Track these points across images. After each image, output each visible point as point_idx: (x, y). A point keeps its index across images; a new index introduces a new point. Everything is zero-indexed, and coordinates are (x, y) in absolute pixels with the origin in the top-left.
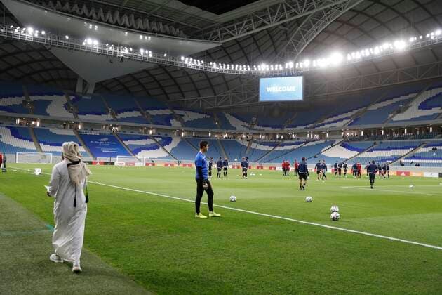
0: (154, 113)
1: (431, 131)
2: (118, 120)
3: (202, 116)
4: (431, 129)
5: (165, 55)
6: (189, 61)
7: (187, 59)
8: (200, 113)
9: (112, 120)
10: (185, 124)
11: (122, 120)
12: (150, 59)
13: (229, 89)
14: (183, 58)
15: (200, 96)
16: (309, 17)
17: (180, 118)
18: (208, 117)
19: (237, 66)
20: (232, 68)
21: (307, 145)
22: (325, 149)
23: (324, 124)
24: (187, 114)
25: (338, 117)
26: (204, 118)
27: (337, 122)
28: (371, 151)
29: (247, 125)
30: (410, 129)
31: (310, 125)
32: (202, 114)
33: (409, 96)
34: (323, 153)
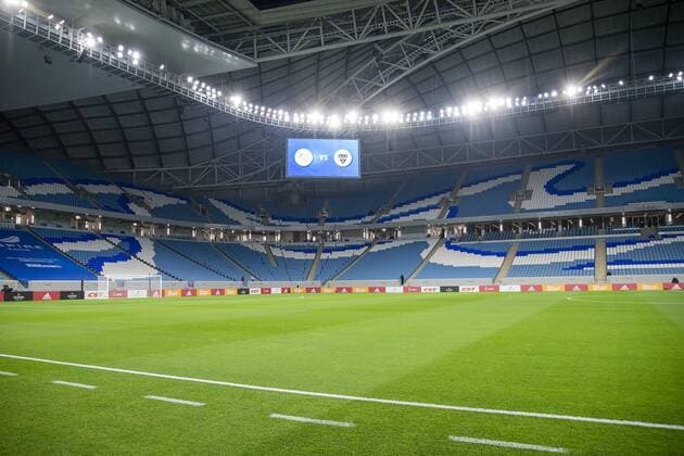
0: (93, 189)
1: (581, 225)
2: (31, 198)
3: (174, 201)
4: (581, 222)
5: (162, 67)
6: (199, 86)
7: (197, 82)
8: (168, 195)
9: (20, 197)
10: (155, 212)
11: (38, 197)
12: (132, 69)
13: (214, 157)
14: (190, 79)
15: (162, 166)
16: (401, 42)
17: (140, 202)
18: (184, 202)
19: (269, 110)
20: (262, 114)
21: (375, 249)
22: (424, 254)
23: (397, 217)
24: (148, 195)
25: (414, 206)
26: (179, 204)
27: (417, 212)
28: (520, 254)
29: (254, 217)
30: (546, 223)
31: (368, 219)
32: (172, 196)
33: (511, 179)
34: (432, 260)
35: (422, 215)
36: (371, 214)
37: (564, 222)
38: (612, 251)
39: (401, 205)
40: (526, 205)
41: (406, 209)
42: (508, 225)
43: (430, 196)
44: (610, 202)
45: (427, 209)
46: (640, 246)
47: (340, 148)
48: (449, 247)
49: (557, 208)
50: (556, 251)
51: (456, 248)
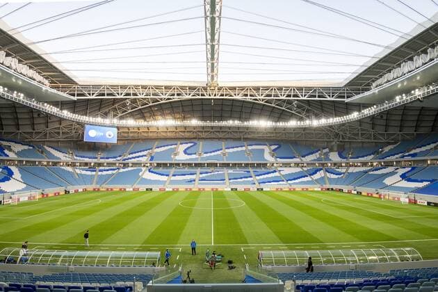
3: (26, 147)
7: (49, 106)
8: (22, 144)
10: (18, 154)
13: (47, 127)
14: (46, 104)
15: (19, 130)
17: (9, 149)
18: (31, 148)
21: (122, 170)
22: (140, 174)
23: (130, 159)
24: (12, 144)
25: (137, 154)
26: (29, 149)
27: (138, 157)
28: (173, 175)
29: (67, 155)
30: (183, 164)
31: (119, 158)
32: (25, 145)
33: (173, 146)
34: (143, 177)
35: (140, 159)
36: (120, 156)
37: (189, 164)
38: (201, 176)
39: (132, 153)
40: (177, 158)
41: (134, 155)
42: (171, 164)
43: (144, 151)
44: (202, 159)
45: (142, 156)
46: (209, 174)
47: (109, 130)
48: (149, 171)
49: (186, 160)
50: (184, 175)
51: (152, 172)
